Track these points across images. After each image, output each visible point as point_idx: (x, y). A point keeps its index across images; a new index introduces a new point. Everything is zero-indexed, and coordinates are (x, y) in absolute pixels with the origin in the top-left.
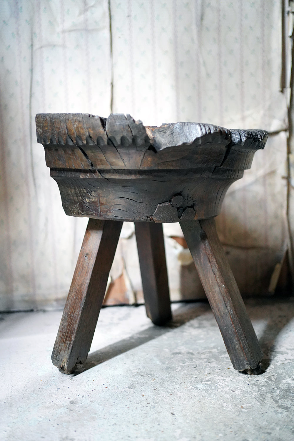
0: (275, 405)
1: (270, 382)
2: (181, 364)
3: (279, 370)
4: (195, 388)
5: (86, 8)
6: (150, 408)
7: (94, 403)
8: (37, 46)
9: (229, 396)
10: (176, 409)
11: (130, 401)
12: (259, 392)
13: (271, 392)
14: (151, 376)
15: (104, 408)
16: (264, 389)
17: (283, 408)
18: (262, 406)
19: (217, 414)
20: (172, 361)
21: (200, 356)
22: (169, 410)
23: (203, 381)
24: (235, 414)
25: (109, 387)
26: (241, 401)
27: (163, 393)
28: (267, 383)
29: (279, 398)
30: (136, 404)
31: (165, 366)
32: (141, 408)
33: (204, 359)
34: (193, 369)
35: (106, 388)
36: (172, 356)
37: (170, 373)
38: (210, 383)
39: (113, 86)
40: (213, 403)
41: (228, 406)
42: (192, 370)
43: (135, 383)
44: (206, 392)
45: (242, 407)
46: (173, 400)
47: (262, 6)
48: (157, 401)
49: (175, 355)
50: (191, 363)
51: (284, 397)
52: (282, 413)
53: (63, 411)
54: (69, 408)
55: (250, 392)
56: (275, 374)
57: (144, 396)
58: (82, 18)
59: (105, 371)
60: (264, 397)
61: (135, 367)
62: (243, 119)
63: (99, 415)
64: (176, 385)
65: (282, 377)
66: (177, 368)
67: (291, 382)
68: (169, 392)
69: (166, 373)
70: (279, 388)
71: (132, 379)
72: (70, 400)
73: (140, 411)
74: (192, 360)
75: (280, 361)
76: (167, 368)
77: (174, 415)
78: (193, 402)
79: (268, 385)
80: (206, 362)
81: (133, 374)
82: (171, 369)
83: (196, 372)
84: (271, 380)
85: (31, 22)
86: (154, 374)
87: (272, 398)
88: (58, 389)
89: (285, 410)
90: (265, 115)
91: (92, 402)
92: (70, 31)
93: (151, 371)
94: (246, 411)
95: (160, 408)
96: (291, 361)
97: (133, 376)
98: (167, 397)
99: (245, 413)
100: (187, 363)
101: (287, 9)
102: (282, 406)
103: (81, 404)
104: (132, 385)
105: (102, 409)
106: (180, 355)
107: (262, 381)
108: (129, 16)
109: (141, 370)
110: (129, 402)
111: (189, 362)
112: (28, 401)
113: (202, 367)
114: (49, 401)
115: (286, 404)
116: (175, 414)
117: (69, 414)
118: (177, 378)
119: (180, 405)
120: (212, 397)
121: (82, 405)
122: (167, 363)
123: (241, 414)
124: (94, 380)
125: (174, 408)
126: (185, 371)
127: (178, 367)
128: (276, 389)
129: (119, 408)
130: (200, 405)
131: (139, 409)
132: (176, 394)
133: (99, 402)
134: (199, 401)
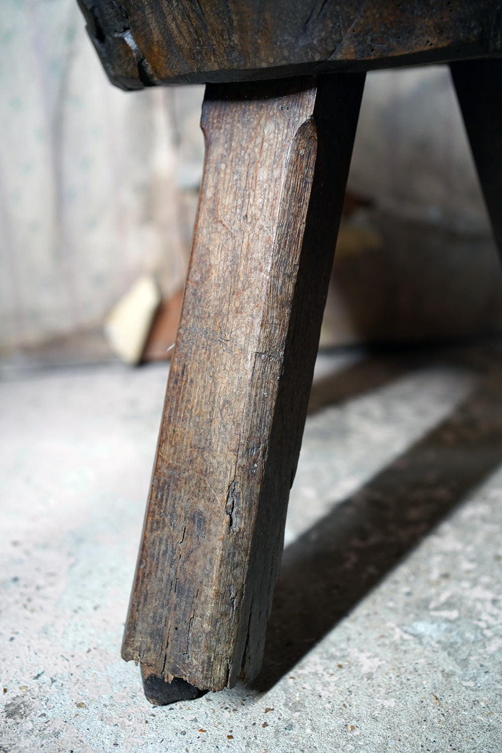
6: (277, 731)
7: (85, 711)
15: (118, 736)
22: (342, 742)
23: (431, 607)
30: (226, 712)
32: (247, 734)
38: (454, 614)
44: (449, 654)
46: (351, 692)
48: (298, 699)
73: (244, 749)
78: (417, 700)
95: (308, 731)
98: (327, 678)
103: (41, 716)
121: (44, 719)
124: (95, 608)
125: (357, 732)
129: (169, 734)
130: (442, 718)
131: (237, 735)
132: (358, 665)
133: (105, 706)
134: (437, 699)
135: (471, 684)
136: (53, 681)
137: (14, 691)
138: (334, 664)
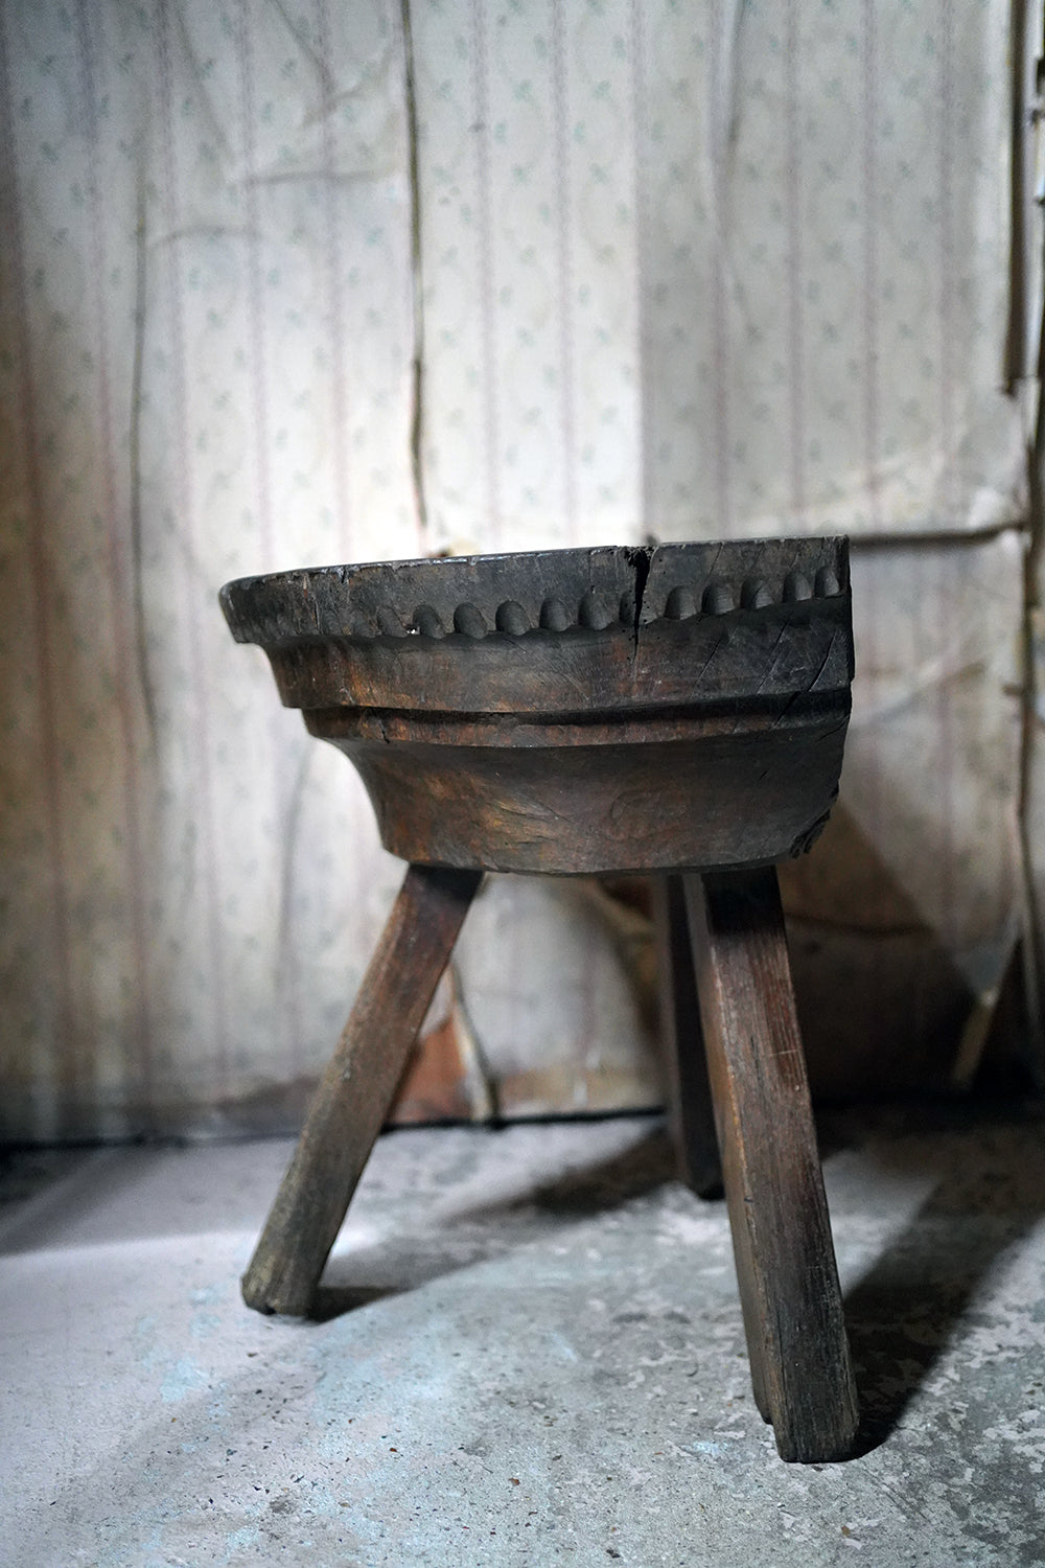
0: (956, 1523)
1: (945, 1437)
2: (646, 1361)
3: (975, 1389)
4: (691, 1453)
5: (328, 98)
6: (539, 1530)
7: (350, 1510)
8: (158, 232)
9: (803, 1490)
10: (625, 1536)
11: (472, 1504)
12: (906, 1474)
13: (945, 1476)
14: (542, 1406)
15: (383, 1530)
16: (923, 1461)
17: (982, 1539)
18: (916, 1528)
19: (763, 1557)
20: (616, 1348)
21: (711, 1330)
22: (602, 1540)
23: (717, 1427)
24: (822, 1557)
25: (401, 1449)
26: (842, 1509)
27: (583, 1474)
28: (932, 1439)
29: (970, 1498)
30: (490, 1514)
31: (590, 1368)
32: (509, 1531)
33: (724, 1343)
34: (686, 1380)
35: (392, 1450)
36: (617, 1328)
37: (609, 1394)
38: (741, 1434)
39: (422, 369)
40: (748, 1512)
41: (798, 1525)
42: (682, 1383)
43: (489, 1431)
44: (725, 1471)
45: (846, 1531)
46: (617, 1501)
47: (945, 92)
48: (562, 1505)
49: (627, 1325)
50: (678, 1355)
51: (987, 1493)
52: (977, 1557)
53: (248, 1539)
54: (268, 1527)
55: (876, 1474)
56: (961, 1404)
57: (517, 1482)
58: (315, 136)
59: (389, 1386)
60: (920, 1492)
61: (490, 1369)
62: (874, 484)
63: (368, 1557)
64: (626, 1443)
65: (985, 1416)
66: (631, 1375)
67: (1013, 1436)
68: (603, 1471)
69: (595, 1396)
70: (972, 1460)
71: (480, 1416)
72: (270, 1497)
73: (506, 1542)
74: (683, 1346)
75: (979, 1354)
76: (600, 1377)
77: (617, 1559)
78: (683, 1508)
79: (937, 1448)
80: (729, 1354)
81: (482, 1398)
82: (612, 1381)
83: (696, 1390)
84: (946, 1427)
85: (138, 151)
86: (551, 1398)
87: (947, 1496)
88: (231, 1453)
89: (990, 1547)
90: (947, 473)
91: (343, 1505)
92: (274, 180)
93: (544, 1386)
94: (858, 1545)
95: (570, 1530)
96: (1018, 1355)
97: (483, 1404)
98: (594, 1488)
99: (856, 1553)
100: (667, 1359)
101: (1032, 101)
102: (980, 1527)
103: (307, 1512)
104: (479, 1443)
105: (379, 1531)
106: (643, 1326)
107: (918, 1432)
108: (478, 127)
109: (508, 1381)
110: (468, 1505)
111: (671, 1354)
112: (129, 1499)
113: (717, 1372)
114: (200, 1500)
115: (993, 1521)
116: (621, 1554)
117: (267, 1551)
118: (633, 1416)
119: (640, 1518)
120: (745, 1492)
121: (309, 1515)
122: (597, 1354)
123: (843, 1557)
124: (350, 1421)
125: (618, 1533)
126: (658, 1390)
127: (634, 1373)
128: (961, 1461)
129: (435, 1530)
130: (705, 1523)
131: (500, 1532)
132: (627, 1478)
133: (369, 1506)
134: (703, 1507)
135: (742, 1496)
136: (314, 1485)
137: (276, 1492)
138: (604, 1477)
